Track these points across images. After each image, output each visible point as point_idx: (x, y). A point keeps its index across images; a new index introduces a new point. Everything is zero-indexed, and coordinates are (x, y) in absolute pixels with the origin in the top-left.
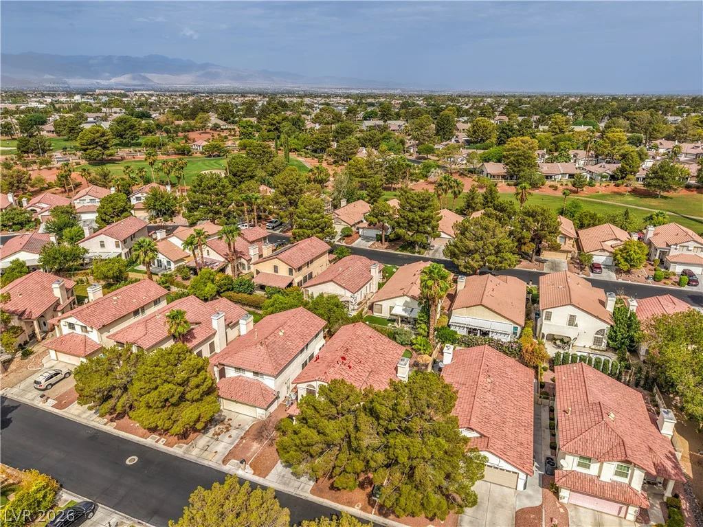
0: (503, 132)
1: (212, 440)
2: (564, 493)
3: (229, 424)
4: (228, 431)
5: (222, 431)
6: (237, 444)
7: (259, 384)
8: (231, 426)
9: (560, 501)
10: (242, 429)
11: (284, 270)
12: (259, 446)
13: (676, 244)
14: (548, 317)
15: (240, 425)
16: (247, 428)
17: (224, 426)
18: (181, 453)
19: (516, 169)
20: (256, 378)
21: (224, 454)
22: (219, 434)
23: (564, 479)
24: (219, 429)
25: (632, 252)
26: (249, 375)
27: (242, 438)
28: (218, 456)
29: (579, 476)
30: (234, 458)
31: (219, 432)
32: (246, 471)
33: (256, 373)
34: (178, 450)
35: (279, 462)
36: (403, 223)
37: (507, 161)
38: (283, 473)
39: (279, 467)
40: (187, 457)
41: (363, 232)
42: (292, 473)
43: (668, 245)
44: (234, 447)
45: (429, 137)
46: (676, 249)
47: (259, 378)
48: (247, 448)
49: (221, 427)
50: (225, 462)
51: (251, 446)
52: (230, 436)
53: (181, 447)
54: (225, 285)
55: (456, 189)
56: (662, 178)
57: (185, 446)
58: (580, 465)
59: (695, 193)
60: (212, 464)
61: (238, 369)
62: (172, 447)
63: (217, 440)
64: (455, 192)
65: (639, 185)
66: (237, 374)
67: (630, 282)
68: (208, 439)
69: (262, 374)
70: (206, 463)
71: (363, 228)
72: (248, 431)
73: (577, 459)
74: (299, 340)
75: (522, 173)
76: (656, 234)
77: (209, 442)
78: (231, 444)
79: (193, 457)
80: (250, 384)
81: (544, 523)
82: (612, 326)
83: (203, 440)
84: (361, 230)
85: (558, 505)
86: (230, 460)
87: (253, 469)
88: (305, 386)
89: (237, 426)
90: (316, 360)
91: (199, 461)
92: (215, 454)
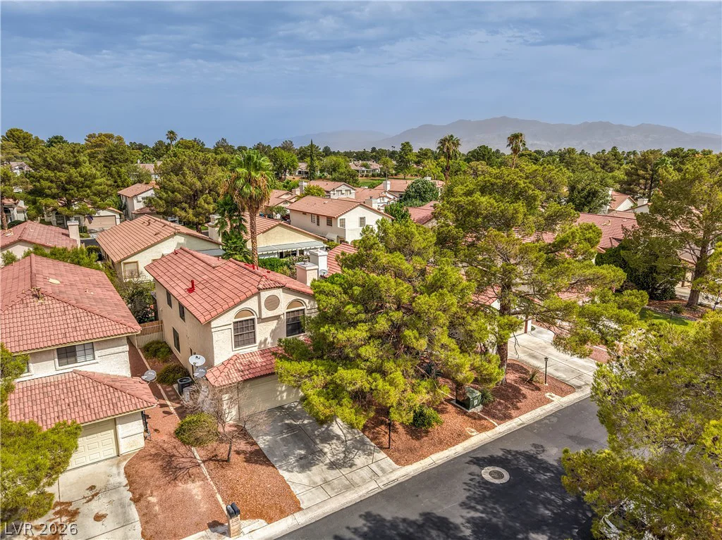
3: (59, 503)
4: (73, 514)
6: (143, 515)
7: (87, 376)
8: (69, 503)
12: (200, 483)
13: (334, 190)
16: (122, 480)
17: (49, 515)
20: (69, 368)
26: (45, 370)
27: (136, 500)
33: (67, 353)
38: (318, 480)
39: (296, 479)
42: (330, 468)
43: (327, 192)
44: (144, 523)
46: (334, 194)
47: (85, 366)
48: (177, 505)
51: (185, 492)
52: (98, 518)
69: (91, 347)
72: (131, 483)
78: (125, 523)
87: (254, 518)
88: (230, 318)
89: (90, 493)
90: (192, 291)
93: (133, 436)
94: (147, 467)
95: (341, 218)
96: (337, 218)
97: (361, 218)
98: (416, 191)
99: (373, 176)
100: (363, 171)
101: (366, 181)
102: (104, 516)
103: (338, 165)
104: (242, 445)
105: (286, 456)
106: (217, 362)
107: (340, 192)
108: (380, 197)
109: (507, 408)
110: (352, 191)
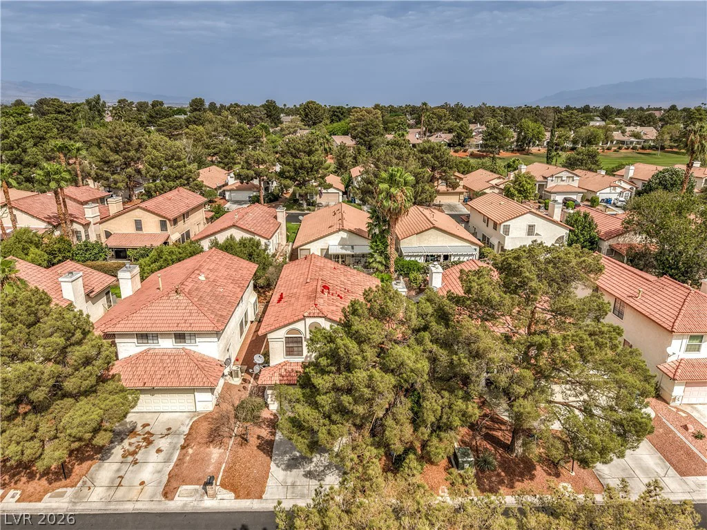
0: (335, 115)
1: (125, 467)
2: (678, 390)
3: (148, 433)
4: (150, 443)
5: (139, 447)
6: (179, 460)
7: (188, 353)
8: (152, 435)
10: (177, 434)
11: (151, 225)
12: (222, 451)
13: (552, 176)
14: (507, 231)
15: (169, 429)
16: (186, 430)
17: (140, 438)
18: (65, 505)
19: (366, 138)
20: (180, 346)
21: (160, 482)
22: (135, 453)
23: (679, 371)
24: (130, 444)
25: (524, 183)
26: (167, 344)
27: (183, 447)
28: (149, 490)
30: (184, 482)
31: (132, 449)
32: (219, 497)
33: (180, 337)
34: (57, 502)
35: (273, 465)
37: (354, 133)
38: (290, 481)
39: (277, 473)
40: (81, 508)
41: (230, 196)
42: (305, 476)
43: (544, 178)
44: (176, 465)
45: (261, 118)
46: (552, 180)
47: (189, 346)
48: (200, 461)
49: (133, 440)
50: (168, 494)
51: (209, 455)
52: (159, 451)
53: (61, 495)
57: (70, 491)
59: (518, 154)
60: (142, 506)
61: (143, 337)
62: (40, 500)
63: (135, 462)
65: (475, 150)
66: (143, 348)
68: (115, 466)
69: (194, 335)
70: (129, 507)
71: (230, 191)
72: (189, 434)
74: (232, 285)
75: (373, 142)
77: (118, 470)
78: (167, 461)
79: (94, 506)
80: (174, 357)
81: (679, 434)
83: (105, 471)
84: (227, 194)
85: (675, 410)
86: (176, 488)
87: (231, 490)
88: (282, 333)
89: (165, 432)
90: (279, 301)
91: (113, 508)
92: (141, 487)
93: (206, 403)
94: (204, 428)
95: (505, 224)
96: (500, 224)
97: (530, 226)
98: (660, 182)
99: (643, 148)
100: (632, 143)
101: (629, 155)
102: (161, 451)
103: (595, 137)
104: (264, 432)
105: (285, 453)
106: (272, 364)
107: (560, 179)
108: (610, 186)
109: (501, 482)
110: (576, 178)
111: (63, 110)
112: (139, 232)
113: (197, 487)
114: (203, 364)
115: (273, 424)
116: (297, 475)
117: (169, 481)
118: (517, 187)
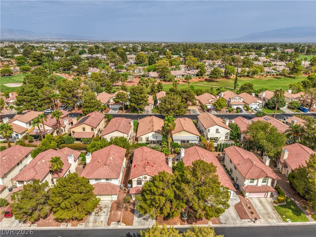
0: (150, 59)
1: (96, 217)
2: (247, 194)
3: (100, 207)
4: (101, 210)
5: (99, 211)
6: (110, 215)
7: (110, 184)
8: (102, 207)
9: (246, 198)
10: (108, 207)
11: (88, 129)
12: (121, 212)
13: (233, 98)
14: (209, 131)
15: (106, 206)
16: (110, 206)
17: (98, 208)
18: (84, 227)
19: (163, 74)
20: (107, 181)
21: (106, 221)
22: (98, 213)
23: (247, 189)
24: (96, 210)
25: (221, 103)
26: (103, 181)
27: (110, 211)
28: (104, 223)
29: (251, 186)
30: (112, 221)
31: (97, 212)
32: (122, 225)
33: (107, 179)
34: (81, 226)
35: (135, 216)
36: (133, 100)
37: (158, 71)
38: (139, 221)
39: (136, 219)
40: (87, 228)
41: (111, 107)
42: (143, 219)
43: (230, 99)
44: (109, 216)
45: (119, 61)
46: (233, 100)
47: (109, 181)
48: (115, 215)
49: (97, 209)
50: (109, 224)
51: (118, 213)
52: (104, 212)
53: (82, 225)
54: (60, 141)
55: (147, 84)
56: (215, 74)
57: (84, 224)
58: (251, 182)
59: (225, 79)
60: (103, 228)
61: (97, 179)
62: (77, 226)
63: (99, 216)
64: (147, 85)
65: (207, 77)
66: (97, 182)
67: (222, 114)
68: (94, 217)
69: (111, 179)
70: (99, 228)
71: (111, 105)
72: (111, 207)
73: (249, 180)
74: (120, 160)
75: (166, 76)
76: (224, 95)
77: (95, 218)
78: (107, 215)
79: (91, 227)
80: (106, 185)
81: (245, 207)
82: (231, 131)
83: (92, 218)
84: (110, 106)
85: (246, 199)
86: (110, 223)
87: (124, 223)
88: (136, 179)
89: (105, 207)
90: (134, 167)
91: (95, 228)
92: (101, 222)
93: (115, 198)
94: (115, 205)
95: (208, 129)
97: (217, 129)
99: (277, 75)
100: (272, 72)
102: (105, 212)
104: (132, 207)
105: (138, 213)
106: (133, 187)
109: (194, 221)
110: (242, 99)
111: (37, 56)
112: (84, 131)
113: (116, 222)
114: (114, 187)
115: (134, 204)
116: (141, 219)
117: (108, 221)
118: (218, 104)
